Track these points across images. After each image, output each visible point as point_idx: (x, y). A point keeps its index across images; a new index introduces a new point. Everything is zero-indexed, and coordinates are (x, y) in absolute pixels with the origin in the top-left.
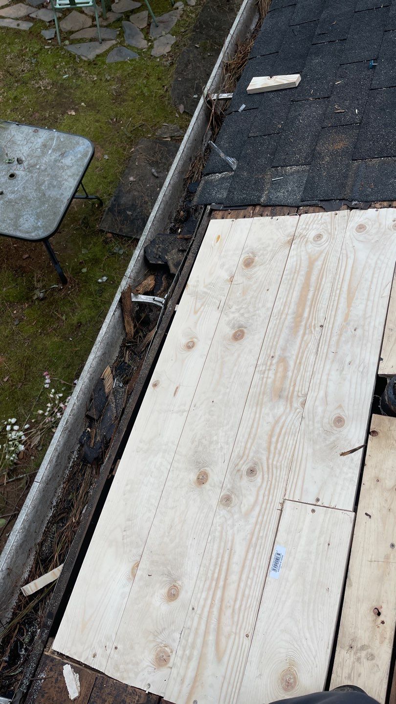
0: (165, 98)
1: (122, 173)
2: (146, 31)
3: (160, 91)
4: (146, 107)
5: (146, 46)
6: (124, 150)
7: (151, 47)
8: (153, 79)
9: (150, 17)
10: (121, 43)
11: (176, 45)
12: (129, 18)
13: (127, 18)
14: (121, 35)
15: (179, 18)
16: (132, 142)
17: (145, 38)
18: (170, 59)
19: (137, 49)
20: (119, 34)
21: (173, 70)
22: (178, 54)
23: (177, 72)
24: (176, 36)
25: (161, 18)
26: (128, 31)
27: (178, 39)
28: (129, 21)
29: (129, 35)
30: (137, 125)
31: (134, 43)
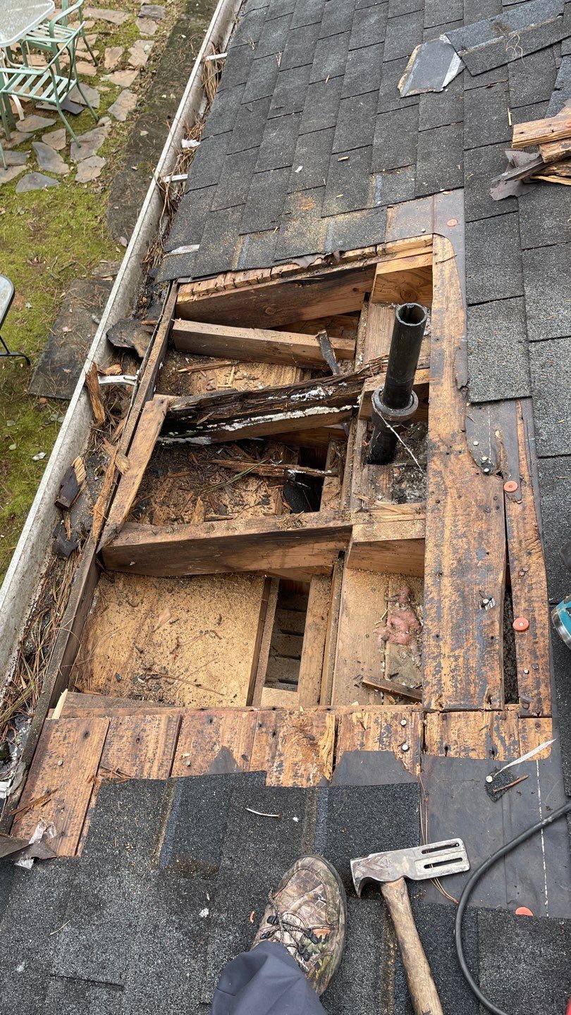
0: (100, 231)
1: (53, 323)
2: (66, 153)
3: (92, 223)
4: (76, 243)
5: (68, 171)
6: (52, 295)
7: (75, 172)
8: (81, 209)
9: (68, 135)
10: (34, 168)
11: (106, 168)
12: (41, 137)
13: (39, 139)
14: (33, 158)
15: (107, 136)
16: (61, 285)
17: (65, 162)
18: (100, 185)
19: (57, 175)
20: (30, 158)
21: (106, 197)
22: (111, 178)
23: (112, 199)
24: (106, 158)
25: (83, 137)
26: (41, 154)
27: (109, 161)
28: (42, 141)
29: (43, 158)
30: (66, 264)
31: (51, 167)
